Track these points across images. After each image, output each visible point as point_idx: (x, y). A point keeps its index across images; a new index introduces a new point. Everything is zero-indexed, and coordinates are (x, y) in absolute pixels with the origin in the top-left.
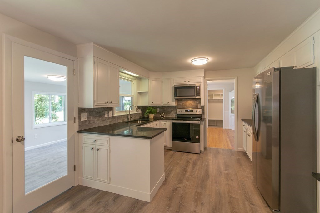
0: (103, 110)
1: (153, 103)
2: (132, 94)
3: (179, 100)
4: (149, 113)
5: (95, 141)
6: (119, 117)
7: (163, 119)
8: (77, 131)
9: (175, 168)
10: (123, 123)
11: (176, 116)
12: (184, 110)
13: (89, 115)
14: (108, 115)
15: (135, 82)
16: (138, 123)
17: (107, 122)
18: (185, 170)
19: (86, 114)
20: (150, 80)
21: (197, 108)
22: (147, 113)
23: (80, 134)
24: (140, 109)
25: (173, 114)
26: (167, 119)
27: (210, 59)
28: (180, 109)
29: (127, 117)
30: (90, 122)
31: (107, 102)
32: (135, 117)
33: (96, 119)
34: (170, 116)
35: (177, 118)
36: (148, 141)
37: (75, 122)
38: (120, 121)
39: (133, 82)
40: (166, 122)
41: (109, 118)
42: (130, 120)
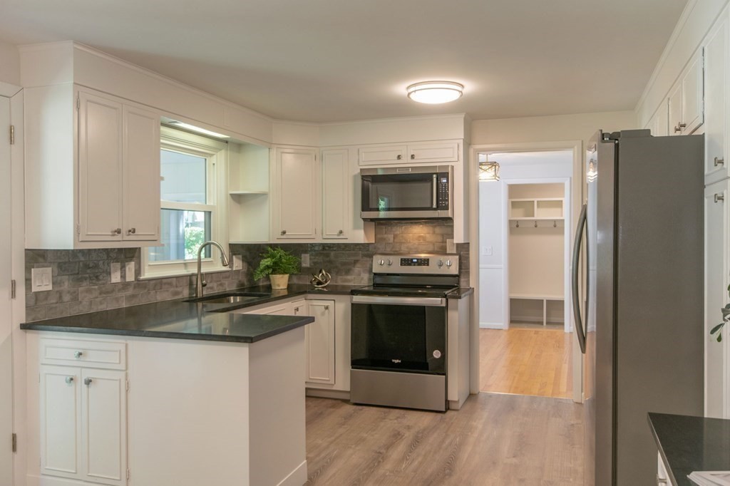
0: (105, 257)
1: (284, 233)
2: (211, 203)
3: (382, 224)
4: (271, 271)
5: (80, 354)
6: (161, 283)
7: (320, 292)
8: (21, 325)
9: (350, 451)
10: (175, 303)
11: (369, 279)
12: (396, 260)
13: (58, 275)
14: (123, 277)
15: (220, 159)
16: (229, 301)
17: (117, 300)
18: (379, 458)
19: (49, 270)
20: (274, 152)
21: (443, 251)
22: (261, 271)
23: (31, 335)
24: (240, 256)
25: (360, 275)
26: (335, 291)
27: (470, 87)
28: (383, 257)
29: (191, 284)
30: (61, 297)
31: (119, 232)
32: (221, 285)
33: (81, 289)
34: (349, 281)
35: (372, 289)
36: (242, 351)
37: (13, 295)
38: (164, 296)
39: (213, 160)
40: (330, 304)
41: (125, 285)
42: (199, 295)
